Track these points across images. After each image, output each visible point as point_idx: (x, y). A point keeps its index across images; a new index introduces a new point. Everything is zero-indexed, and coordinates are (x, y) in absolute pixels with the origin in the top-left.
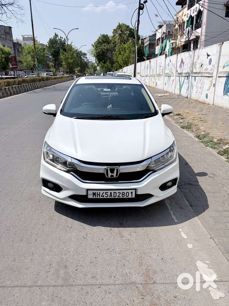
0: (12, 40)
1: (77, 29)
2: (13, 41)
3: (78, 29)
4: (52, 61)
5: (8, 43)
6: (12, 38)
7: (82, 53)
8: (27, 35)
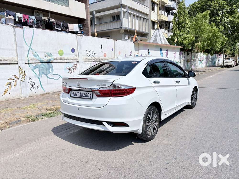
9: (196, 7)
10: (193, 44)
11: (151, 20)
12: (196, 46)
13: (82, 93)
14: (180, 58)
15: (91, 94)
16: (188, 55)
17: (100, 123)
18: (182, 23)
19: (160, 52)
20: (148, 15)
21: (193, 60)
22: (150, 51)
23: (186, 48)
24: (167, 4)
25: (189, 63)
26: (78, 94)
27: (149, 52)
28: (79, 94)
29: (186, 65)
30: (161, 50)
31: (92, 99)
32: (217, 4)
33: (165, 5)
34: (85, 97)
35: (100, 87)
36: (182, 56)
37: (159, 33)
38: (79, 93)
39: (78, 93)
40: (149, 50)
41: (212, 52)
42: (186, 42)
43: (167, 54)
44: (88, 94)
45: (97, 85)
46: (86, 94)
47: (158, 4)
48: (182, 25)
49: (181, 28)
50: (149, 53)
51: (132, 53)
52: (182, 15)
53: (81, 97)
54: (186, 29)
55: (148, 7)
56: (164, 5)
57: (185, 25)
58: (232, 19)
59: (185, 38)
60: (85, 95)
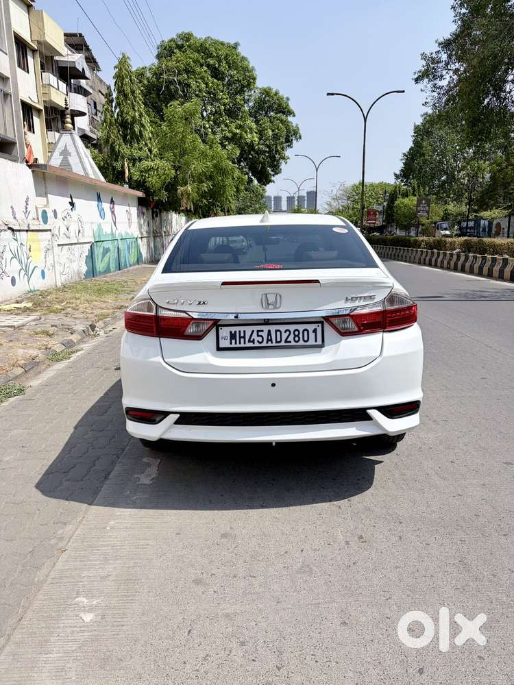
9: (149, 82)
10: (171, 187)
11: (20, 98)
12: (182, 195)
13: (276, 331)
14: (140, 227)
15: (315, 331)
16: (153, 218)
17: (360, 415)
18: (132, 124)
19: (98, 206)
20: (8, 78)
21: (165, 232)
22: (74, 200)
23: (153, 199)
24: (62, 55)
25: (158, 239)
26: (258, 336)
27: (72, 204)
28: (265, 335)
29: (152, 245)
30: (99, 199)
31: (322, 346)
32: (203, 86)
33: (57, 58)
34: (293, 343)
35: (357, 304)
36: (142, 221)
37: (75, 146)
38: (262, 331)
39: (258, 331)
40: (71, 198)
41: (200, 212)
42: (153, 181)
43: (113, 212)
44: (306, 332)
45: (347, 299)
46: (297, 333)
47: (34, 51)
48: (132, 129)
49: (132, 138)
50: (73, 207)
51: (29, 203)
52: (129, 100)
53: (274, 344)
54: (146, 144)
55: (6, 54)
56: (52, 57)
57: (140, 131)
58: (238, 131)
59: (148, 170)
60: (292, 336)
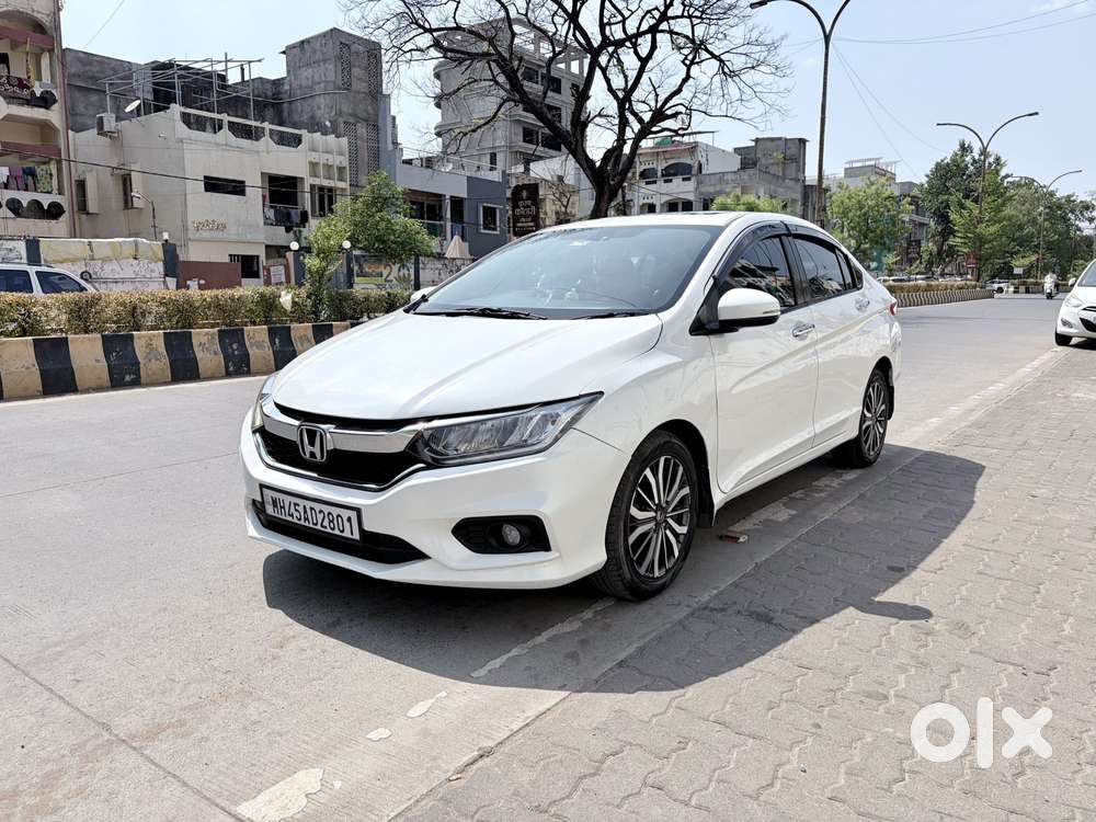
0: (801, 177)
1: (1030, 115)
2: (804, 181)
3: (1037, 113)
4: (933, 236)
5: (788, 187)
6: (804, 172)
7: (1074, 201)
8: (858, 161)
